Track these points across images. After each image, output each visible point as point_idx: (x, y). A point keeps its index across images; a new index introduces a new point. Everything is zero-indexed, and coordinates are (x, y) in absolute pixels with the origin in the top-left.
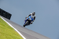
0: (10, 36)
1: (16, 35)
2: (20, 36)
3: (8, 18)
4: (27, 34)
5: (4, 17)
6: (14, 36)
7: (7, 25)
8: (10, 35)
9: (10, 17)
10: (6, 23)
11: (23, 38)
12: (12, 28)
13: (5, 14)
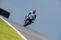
0: (9, 36)
1: (15, 34)
2: (19, 35)
3: (7, 16)
4: (26, 33)
5: (3, 16)
6: (12, 35)
7: (6, 24)
8: (8, 34)
9: (9, 16)
10: (4, 22)
11: (22, 37)
12: (11, 27)
13: (3, 12)
